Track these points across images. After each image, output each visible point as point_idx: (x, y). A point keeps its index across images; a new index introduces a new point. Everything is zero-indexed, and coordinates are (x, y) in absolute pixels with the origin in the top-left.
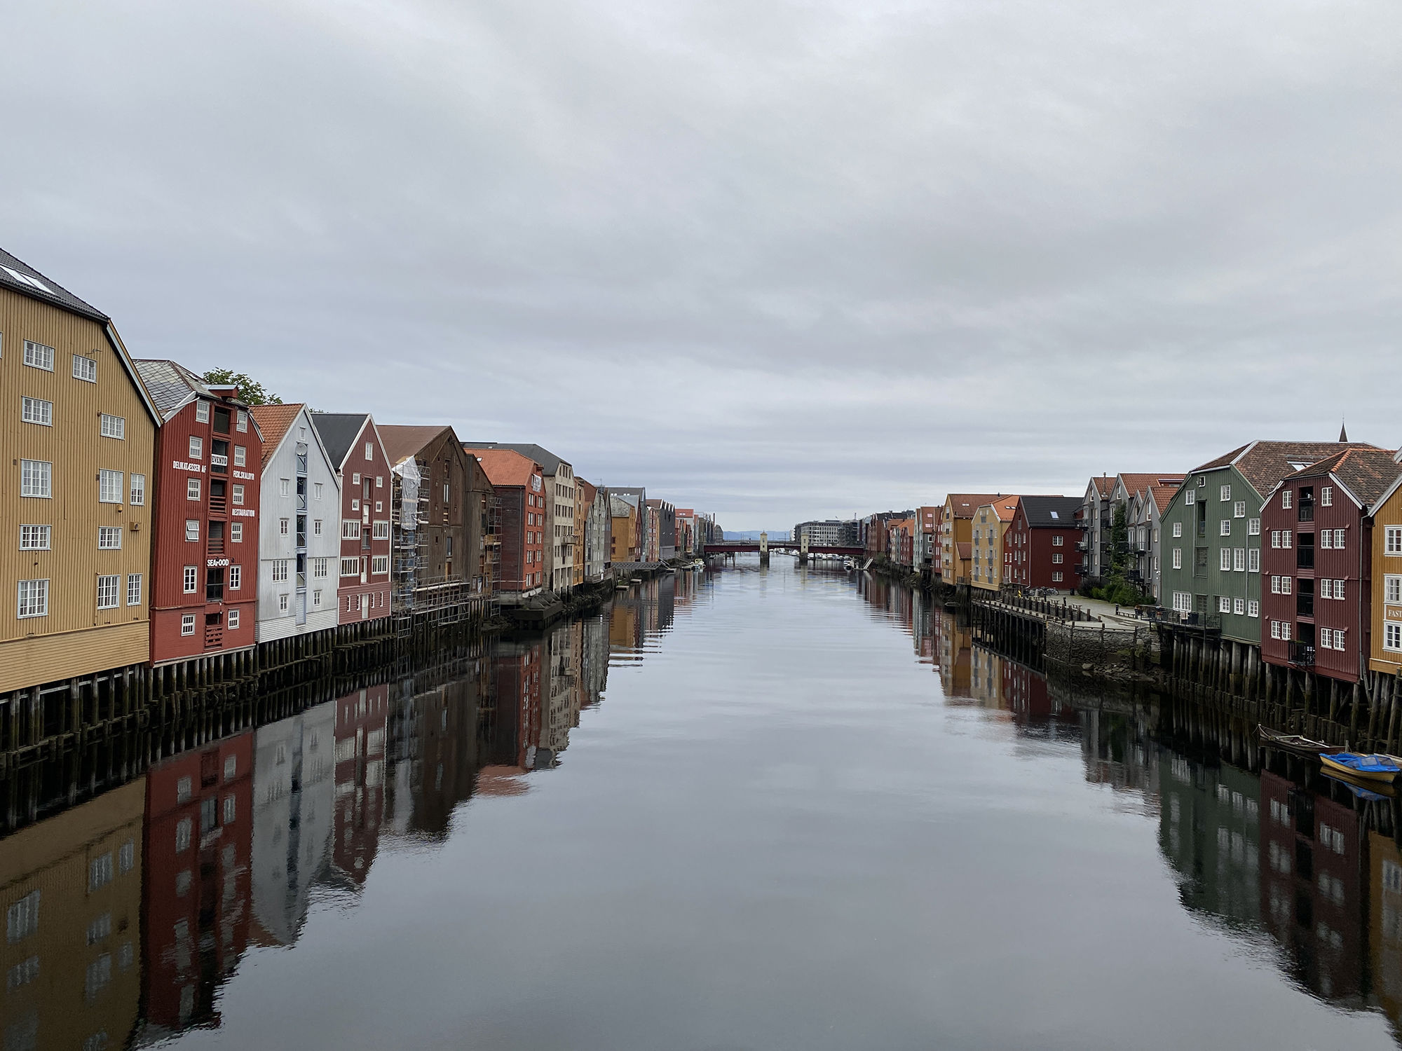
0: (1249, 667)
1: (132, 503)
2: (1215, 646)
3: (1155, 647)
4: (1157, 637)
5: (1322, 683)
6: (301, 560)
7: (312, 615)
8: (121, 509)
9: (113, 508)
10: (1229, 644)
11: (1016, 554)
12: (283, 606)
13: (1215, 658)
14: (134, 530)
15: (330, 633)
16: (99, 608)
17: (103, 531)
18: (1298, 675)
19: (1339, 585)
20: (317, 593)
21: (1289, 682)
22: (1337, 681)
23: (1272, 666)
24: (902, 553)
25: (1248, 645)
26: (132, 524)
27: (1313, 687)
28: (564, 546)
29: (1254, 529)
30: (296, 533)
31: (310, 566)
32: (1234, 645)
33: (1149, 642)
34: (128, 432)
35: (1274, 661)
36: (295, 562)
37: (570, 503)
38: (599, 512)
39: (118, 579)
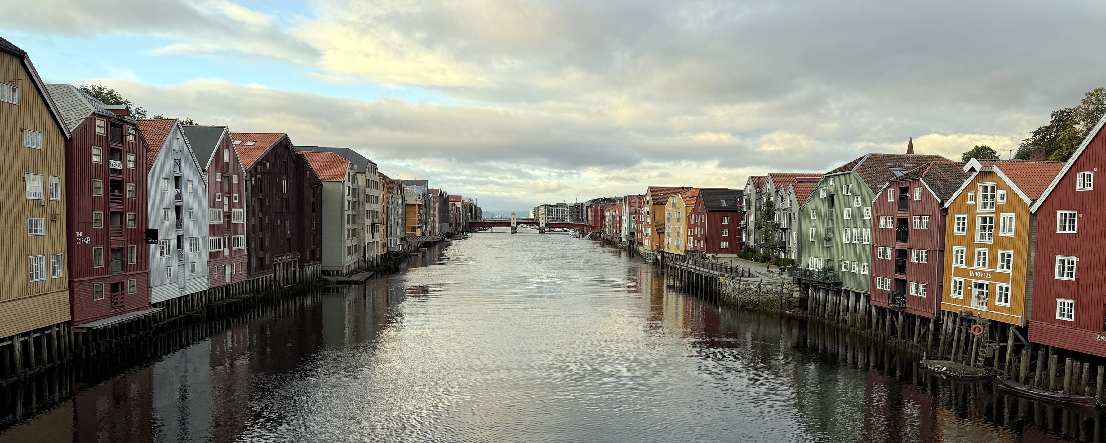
0: (861, 308)
1: (51, 199)
2: (838, 293)
3: (796, 294)
4: (797, 288)
5: (910, 318)
6: (180, 239)
7: (189, 281)
8: (43, 204)
9: (37, 203)
10: (847, 292)
11: (696, 229)
12: (168, 275)
13: (838, 302)
14: (54, 219)
15: (203, 294)
16: (32, 281)
17: (31, 222)
18: (894, 313)
19: (924, 253)
20: (193, 263)
21: (888, 317)
22: (919, 317)
23: (876, 307)
24: (613, 228)
25: (860, 293)
26: (51, 215)
27: (904, 321)
28: (374, 225)
29: (867, 215)
30: (175, 219)
31: (187, 244)
32: (851, 293)
33: (793, 291)
34: (45, 143)
35: (878, 304)
36: (176, 242)
37: (375, 192)
38: (397, 200)
39: (44, 259)
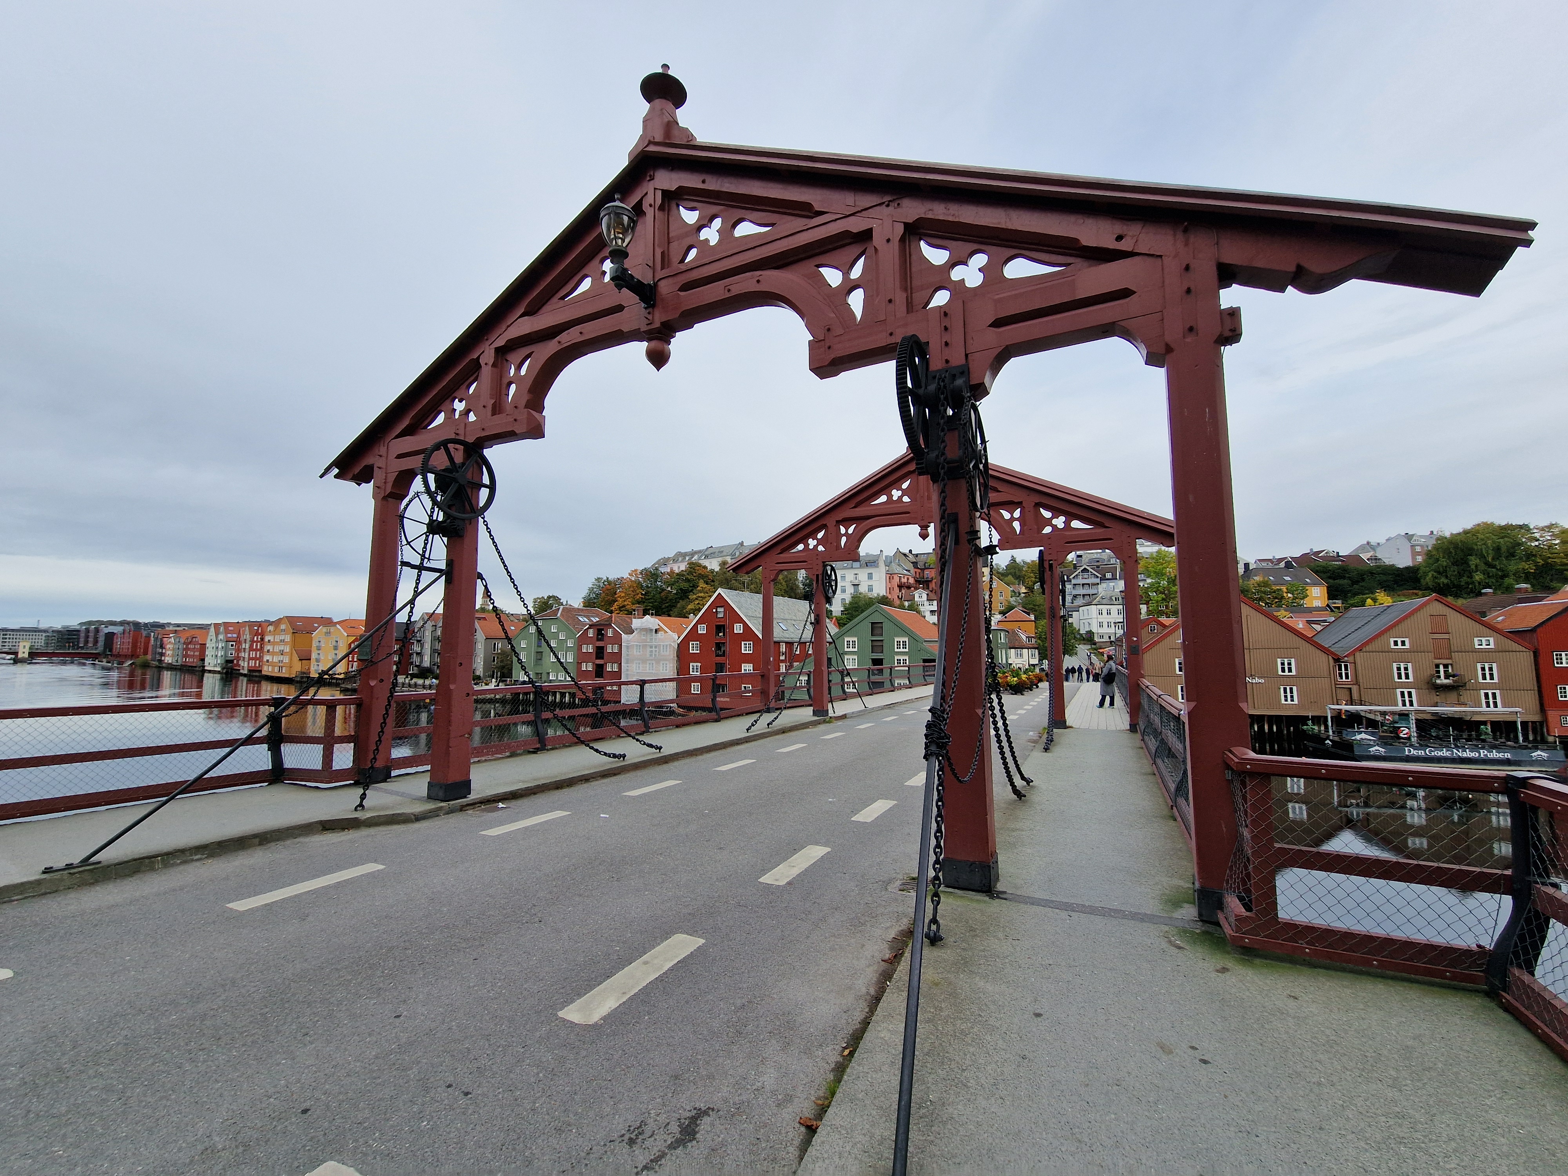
19: (616, 665)
24: (186, 656)
25: (566, 693)
29: (570, 644)
